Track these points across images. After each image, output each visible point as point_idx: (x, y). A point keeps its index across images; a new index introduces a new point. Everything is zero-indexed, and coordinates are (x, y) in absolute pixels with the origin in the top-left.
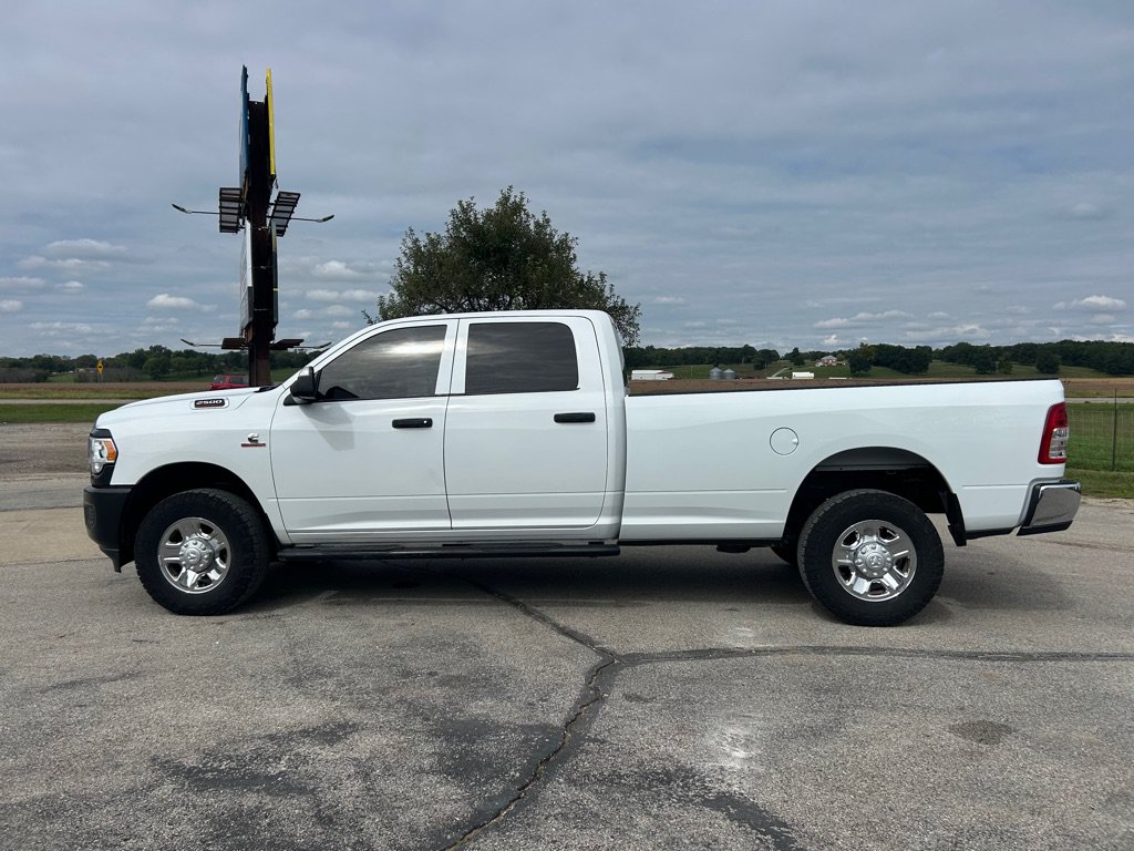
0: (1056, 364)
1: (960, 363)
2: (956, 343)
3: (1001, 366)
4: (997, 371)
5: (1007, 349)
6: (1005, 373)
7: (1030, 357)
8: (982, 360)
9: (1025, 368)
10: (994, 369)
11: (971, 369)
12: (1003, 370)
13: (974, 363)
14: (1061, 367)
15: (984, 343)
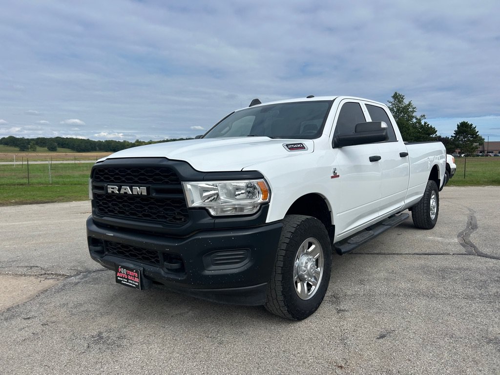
0: (56, 147)
1: (11, 146)
2: (8, 136)
3: (31, 147)
4: (30, 150)
5: (32, 140)
6: (34, 151)
7: (44, 144)
8: (22, 145)
9: (42, 149)
10: (28, 148)
11: (17, 149)
12: (32, 149)
13: (18, 146)
14: (58, 148)
15: (21, 137)
